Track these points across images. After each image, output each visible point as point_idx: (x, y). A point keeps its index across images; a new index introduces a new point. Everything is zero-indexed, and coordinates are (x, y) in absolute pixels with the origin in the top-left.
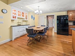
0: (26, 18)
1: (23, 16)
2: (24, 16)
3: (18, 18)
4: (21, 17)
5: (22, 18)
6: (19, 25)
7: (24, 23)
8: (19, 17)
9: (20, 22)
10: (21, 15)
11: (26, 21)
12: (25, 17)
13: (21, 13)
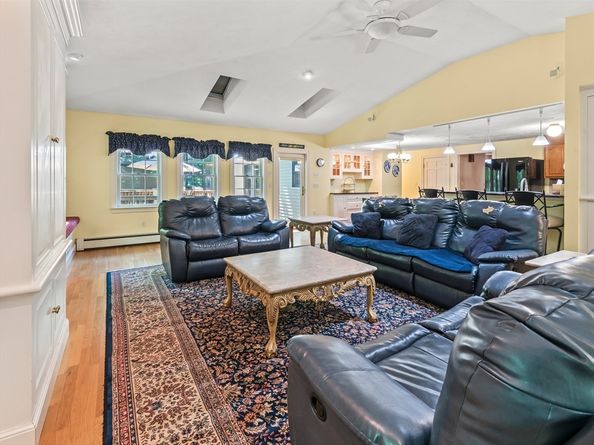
0: (367, 172)
1: (357, 165)
2: (359, 167)
3: (344, 173)
4: (353, 169)
5: (354, 173)
6: (346, 193)
7: (361, 188)
8: (347, 170)
9: (349, 185)
10: (352, 165)
11: (365, 180)
12: (361, 170)
13: (352, 158)
